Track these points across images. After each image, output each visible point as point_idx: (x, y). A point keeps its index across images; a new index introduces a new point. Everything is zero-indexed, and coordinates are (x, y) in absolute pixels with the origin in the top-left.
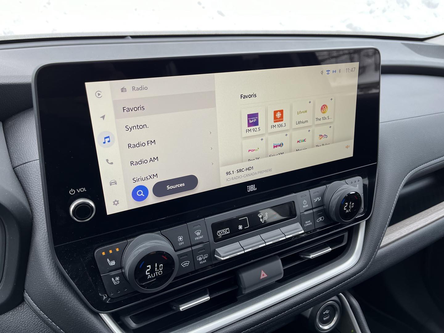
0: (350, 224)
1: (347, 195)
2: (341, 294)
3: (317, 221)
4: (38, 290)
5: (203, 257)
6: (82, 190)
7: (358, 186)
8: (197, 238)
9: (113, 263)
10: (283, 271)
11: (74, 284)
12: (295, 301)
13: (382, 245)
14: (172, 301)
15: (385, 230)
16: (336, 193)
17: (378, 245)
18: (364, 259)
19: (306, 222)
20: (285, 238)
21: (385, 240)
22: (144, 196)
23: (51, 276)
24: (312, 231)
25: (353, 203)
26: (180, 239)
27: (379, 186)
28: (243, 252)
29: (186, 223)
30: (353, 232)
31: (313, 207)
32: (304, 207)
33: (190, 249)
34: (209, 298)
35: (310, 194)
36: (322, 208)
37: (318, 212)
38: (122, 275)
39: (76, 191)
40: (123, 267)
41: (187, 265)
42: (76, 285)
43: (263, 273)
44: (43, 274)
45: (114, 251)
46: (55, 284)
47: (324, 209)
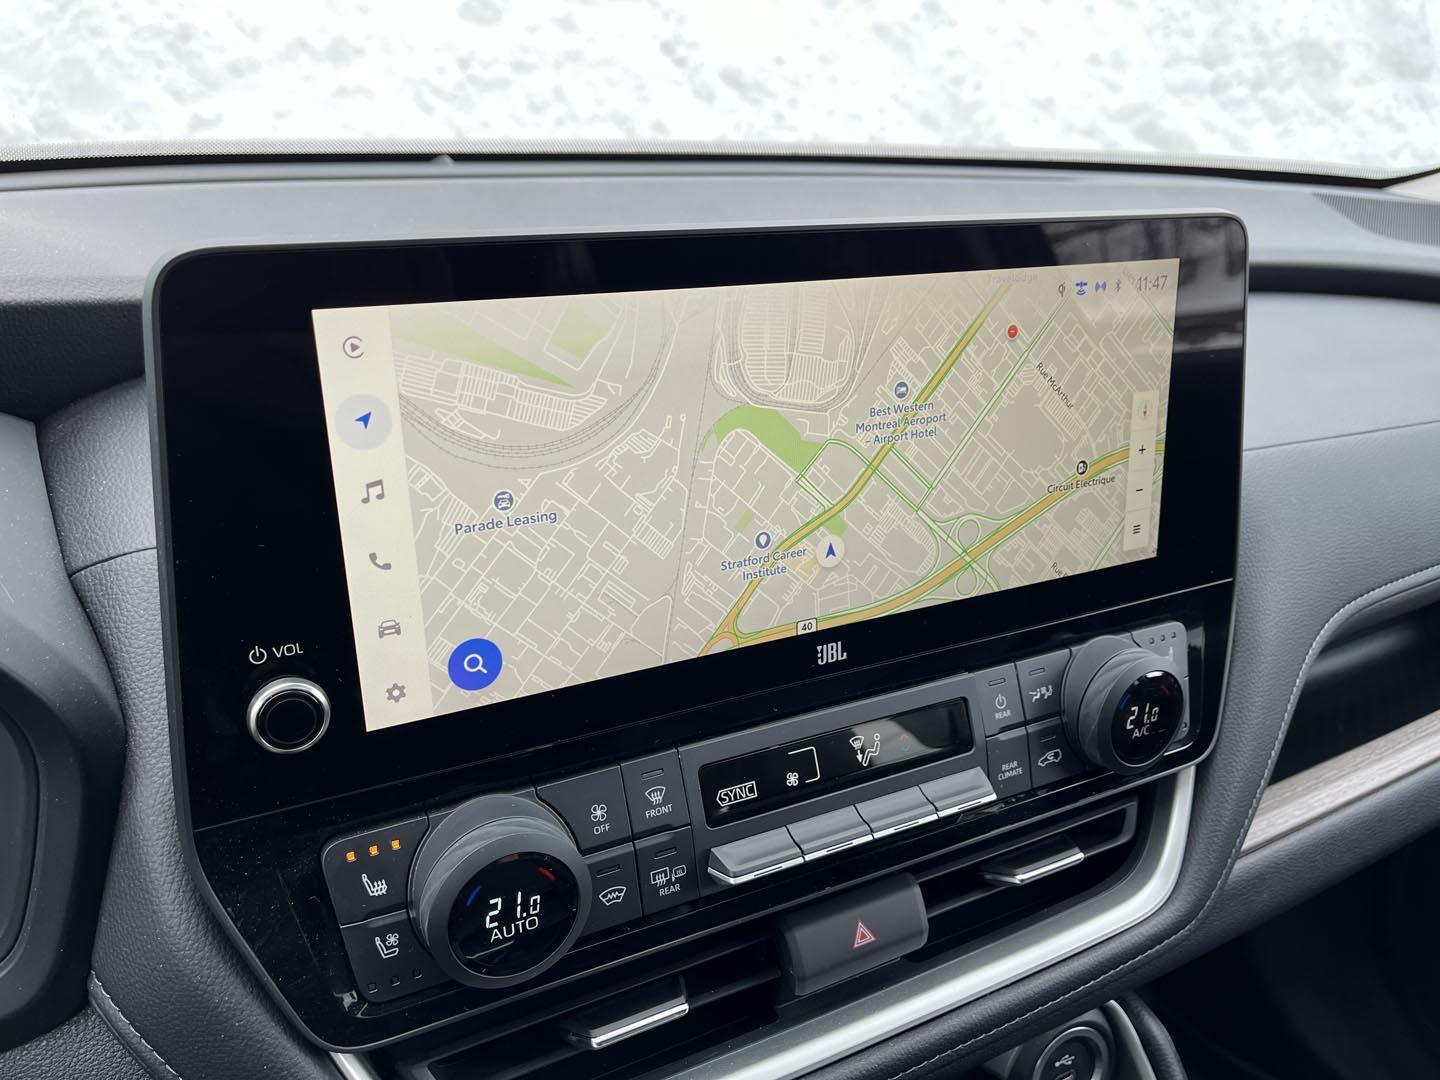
0: (1143, 775)
1: (1138, 680)
2: (1113, 1002)
3: (1040, 764)
4: (137, 970)
5: (671, 872)
6: (290, 650)
7: (1171, 651)
8: (653, 813)
9: (379, 889)
10: (925, 924)
11: (253, 955)
12: (963, 1025)
13: (1248, 844)
14: (566, 1016)
15: (1258, 795)
16: (1101, 675)
17: (1234, 847)
18: (1189, 889)
19: (1005, 767)
20: (934, 817)
21: (1261, 829)
22: (485, 671)
23: (180, 925)
24: (1022, 796)
25: (1157, 709)
26: (599, 813)
28: (800, 861)
29: (617, 761)
30: (1154, 803)
31: (1029, 717)
32: (997, 717)
33: (628, 848)
34: (686, 1007)
35: (1017, 676)
36: (1056, 723)
37: (1043, 733)
38: (409, 929)
39: (271, 654)
40: (412, 902)
41: (618, 898)
42: (259, 957)
43: (861, 928)
44: (153, 921)
45: (385, 848)
46: (192, 952)
47: (1062, 725)
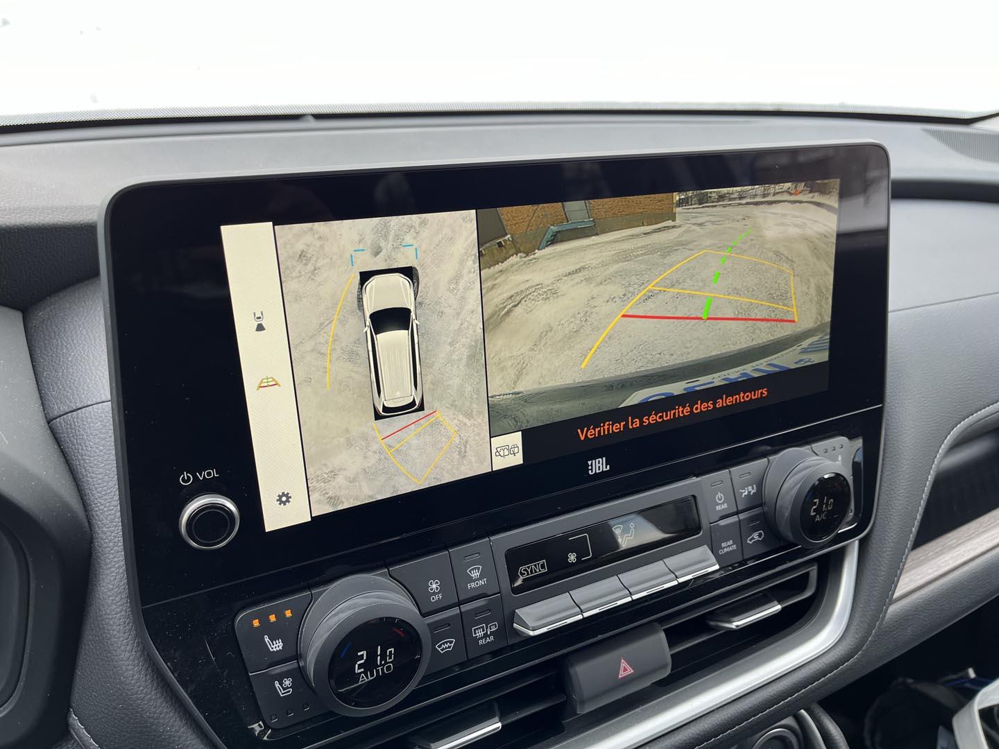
0: (822, 548)
1: (819, 480)
2: (802, 711)
3: (749, 542)
4: (103, 709)
5: (487, 628)
6: (209, 474)
7: (840, 458)
8: (473, 585)
9: (277, 646)
10: (669, 660)
11: (187, 696)
12: (698, 732)
13: (897, 595)
14: (413, 733)
15: (904, 560)
16: (791, 477)
17: (888, 597)
18: (857, 629)
19: (723, 545)
20: (675, 583)
21: (906, 583)
23: (133, 676)
24: (736, 565)
25: (832, 500)
26: (434, 586)
27: (888, 459)
28: (580, 617)
29: (446, 548)
30: (830, 567)
31: (740, 508)
32: (717, 509)
33: (456, 611)
34: (499, 725)
35: (731, 478)
36: (759, 512)
37: (751, 519)
38: (299, 675)
39: (195, 477)
40: (301, 655)
41: (449, 647)
42: (191, 698)
43: (624, 664)
44: (113, 673)
45: (280, 616)
46: (144, 695)
47: (764, 514)
